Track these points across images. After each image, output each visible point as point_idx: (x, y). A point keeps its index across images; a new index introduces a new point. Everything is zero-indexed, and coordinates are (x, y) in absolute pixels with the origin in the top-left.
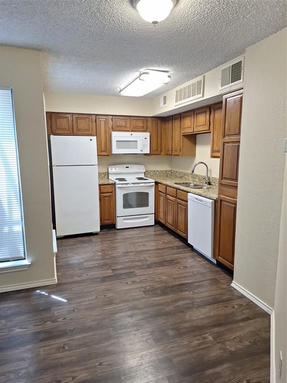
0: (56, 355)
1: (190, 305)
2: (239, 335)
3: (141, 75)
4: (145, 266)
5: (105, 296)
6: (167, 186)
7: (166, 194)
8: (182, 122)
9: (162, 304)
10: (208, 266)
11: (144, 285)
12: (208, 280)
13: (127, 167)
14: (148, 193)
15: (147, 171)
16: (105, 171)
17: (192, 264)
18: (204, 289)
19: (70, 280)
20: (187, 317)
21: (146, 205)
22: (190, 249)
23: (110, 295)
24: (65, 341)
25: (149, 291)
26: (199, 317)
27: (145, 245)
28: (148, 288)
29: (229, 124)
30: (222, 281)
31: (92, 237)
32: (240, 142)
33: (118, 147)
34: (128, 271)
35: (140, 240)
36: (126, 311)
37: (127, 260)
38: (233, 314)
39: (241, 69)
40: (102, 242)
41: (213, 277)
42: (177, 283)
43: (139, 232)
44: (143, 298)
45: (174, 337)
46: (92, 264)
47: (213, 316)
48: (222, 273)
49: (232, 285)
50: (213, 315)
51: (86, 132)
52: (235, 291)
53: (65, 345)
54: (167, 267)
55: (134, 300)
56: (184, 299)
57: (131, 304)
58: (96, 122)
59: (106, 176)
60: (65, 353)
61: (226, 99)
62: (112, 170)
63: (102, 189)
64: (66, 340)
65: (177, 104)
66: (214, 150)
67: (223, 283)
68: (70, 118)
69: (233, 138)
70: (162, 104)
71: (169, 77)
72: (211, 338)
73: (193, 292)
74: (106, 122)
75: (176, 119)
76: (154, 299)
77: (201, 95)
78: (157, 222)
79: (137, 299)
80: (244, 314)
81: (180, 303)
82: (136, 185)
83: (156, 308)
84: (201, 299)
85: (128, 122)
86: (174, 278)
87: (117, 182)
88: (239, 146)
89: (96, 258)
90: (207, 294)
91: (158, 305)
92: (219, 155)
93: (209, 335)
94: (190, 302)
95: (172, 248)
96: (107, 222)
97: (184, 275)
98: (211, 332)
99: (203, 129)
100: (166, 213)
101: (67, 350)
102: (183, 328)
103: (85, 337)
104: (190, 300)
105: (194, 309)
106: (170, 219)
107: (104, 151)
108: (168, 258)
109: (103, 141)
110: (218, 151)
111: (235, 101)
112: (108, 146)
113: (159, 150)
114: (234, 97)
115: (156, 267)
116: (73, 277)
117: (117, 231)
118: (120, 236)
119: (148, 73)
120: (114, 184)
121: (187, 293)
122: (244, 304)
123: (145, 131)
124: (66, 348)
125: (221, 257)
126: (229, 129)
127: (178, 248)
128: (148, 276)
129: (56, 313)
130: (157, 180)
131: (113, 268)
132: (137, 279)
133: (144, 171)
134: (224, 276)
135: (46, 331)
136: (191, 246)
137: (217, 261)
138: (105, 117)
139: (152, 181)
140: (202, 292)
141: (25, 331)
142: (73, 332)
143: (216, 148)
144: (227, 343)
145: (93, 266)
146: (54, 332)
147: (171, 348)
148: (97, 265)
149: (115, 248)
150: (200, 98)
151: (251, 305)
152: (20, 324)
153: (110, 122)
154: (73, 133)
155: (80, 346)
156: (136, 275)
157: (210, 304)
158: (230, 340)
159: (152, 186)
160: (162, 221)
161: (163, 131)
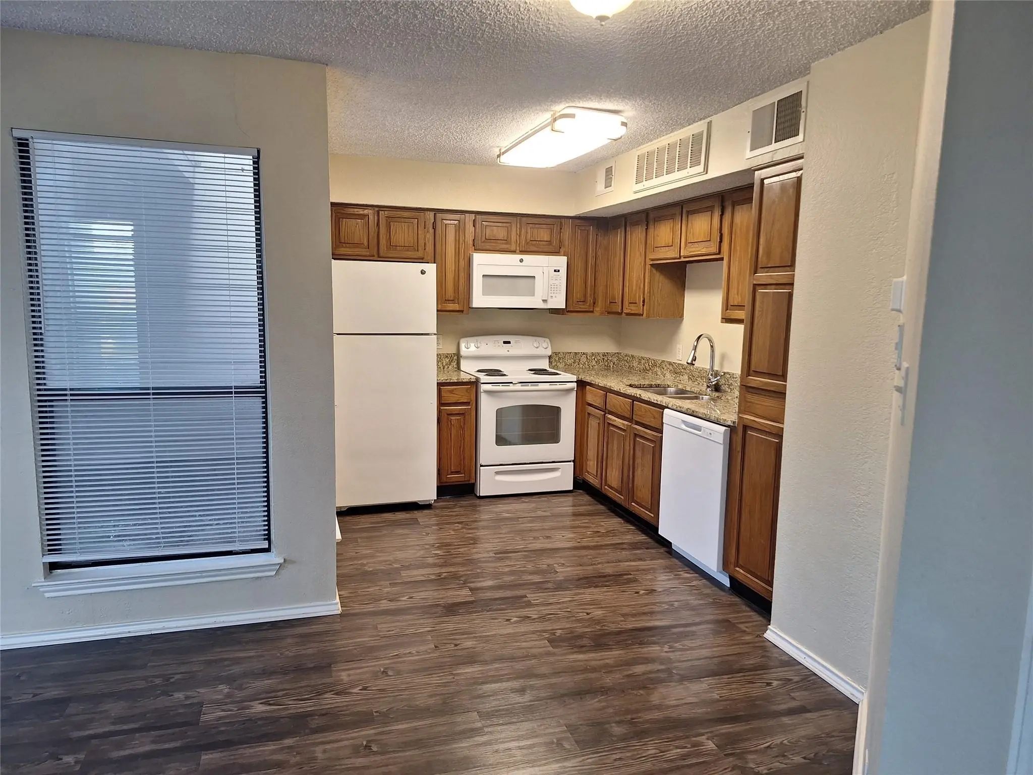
0: (353, 760)
1: (662, 675)
2: (778, 741)
3: (555, 120)
4: (550, 585)
5: (456, 645)
6: (608, 390)
7: (606, 411)
8: (651, 230)
9: (594, 670)
10: (708, 591)
11: (548, 626)
12: (707, 622)
13: (505, 342)
14: (558, 409)
15: (557, 354)
16: (453, 350)
17: (668, 585)
18: (698, 642)
19: (370, 608)
20: (655, 698)
21: (554, 438)
22: (662, 550)
23: (469, 644)
24: (369, 735)
25: (561, 639)
26: (683, 701)
27: (548, 537)
28: (559, 633)
29: (769, 242)
30: (742, 626)
31: (417, 514)
32: (793, 284)
33: (486, 292)
34: (508, 593)
35: (537, 525)
36: (508, 680)
37: (507, 569)
38: (767, 698)
39: (799, 112)
40: (440, 525)
41: (721, 617)
42: (630, 626)
43: (533, 505)
44: (548, 654)
45: (624, 738)
46: (423, 575)
47: (718, 701)
48: (744, 608)
49: (769, 635)
50: (718, 697)
51: (410, 254)
52: (776, 650)
53: (368, 742)
54: (605, 589)
55: (527, 657)
56: (647, 660)
57: (519, 666)
58: (434, 228)
59: (454, 364)
60: (373, 758)
61: (762, 180)
62: (469, 347)
63: (443, 394)
64: (372, 732)
65: (640, 186)
66: (731, 303)
67: (745, 631)
68: (371, 217)
69: (778, 275)
70: (600, 186)
71: (624, 124)
72: (711, 745)
73: (671, 647)
74: (460, 229)
75: (636, 224)
76: (575, 656)
77: (700, 168)
78: (580, 484)
79: (534, 656)
80: (793, 699)
81: (639, 669)
82: (530, 387)
83: (579, 677)
84: (689, 664)
85: (514, 229)
86: (623, 615)
87: (483, 378)
88: (790, 296)
89: (430, 560)
90: (705, 652)
91: (585, 670)
92: (743, 317)
93: (708, 739)
94: (663, 667)
95: (617, 546)
96: (454, 478)
97: (646, 609)
98: (711, 732)
99: (704, 251)
100: (603, 461)
101: (375, 753)
102: (647, 721)
103: (416, 729)
104: (662, 664)
105: (672, 684)
106: (614, 477)
107: (453, 301)
108: (609, 569)
109: (450, 276)
110: (740, 307)
111: (783, 186)
112: (461, 288)
113: (590, 300)
114: (782, 178)
115: (577, 587)
116: (377, 600)
117: (478, 501)
118: (487, 513)
119: (572, 116)
120: (475, 384)
121: (657, 648)
122: (796, 679)
123: (556, 253)
124: (375, 748)
125: (741, 567)
126: (768, 254)
127: (634, 546)
128: (559, 606)
129: (344, 676)
130: (583, 377)
131: (472, 585)
132: (533, 613)
133: (550, 353)
134: (748, 615)
135: (323, 712)
136: (666, 544)
137: (732, 579)
138: (457, 216)
139: (569, 378)
140: (692, 649)
141: (275, 710)
142: (386, 717)
143: (735, 299)
144: (750, 757)
145: (423, 578)
146: (344, 715)
147: (615, 760)
148: (433, 577)
149: (475, 541)
150: (699, 174)
151: (811, 680)
152: (262, 696)
153: (470, 228)
154: (379, 257)
155: (406, 745)
156: (529, 604)
157: (713, 674)
158: (756, 751)
159: (569, 391)
160: (593, 480)
161: (599, 253)
